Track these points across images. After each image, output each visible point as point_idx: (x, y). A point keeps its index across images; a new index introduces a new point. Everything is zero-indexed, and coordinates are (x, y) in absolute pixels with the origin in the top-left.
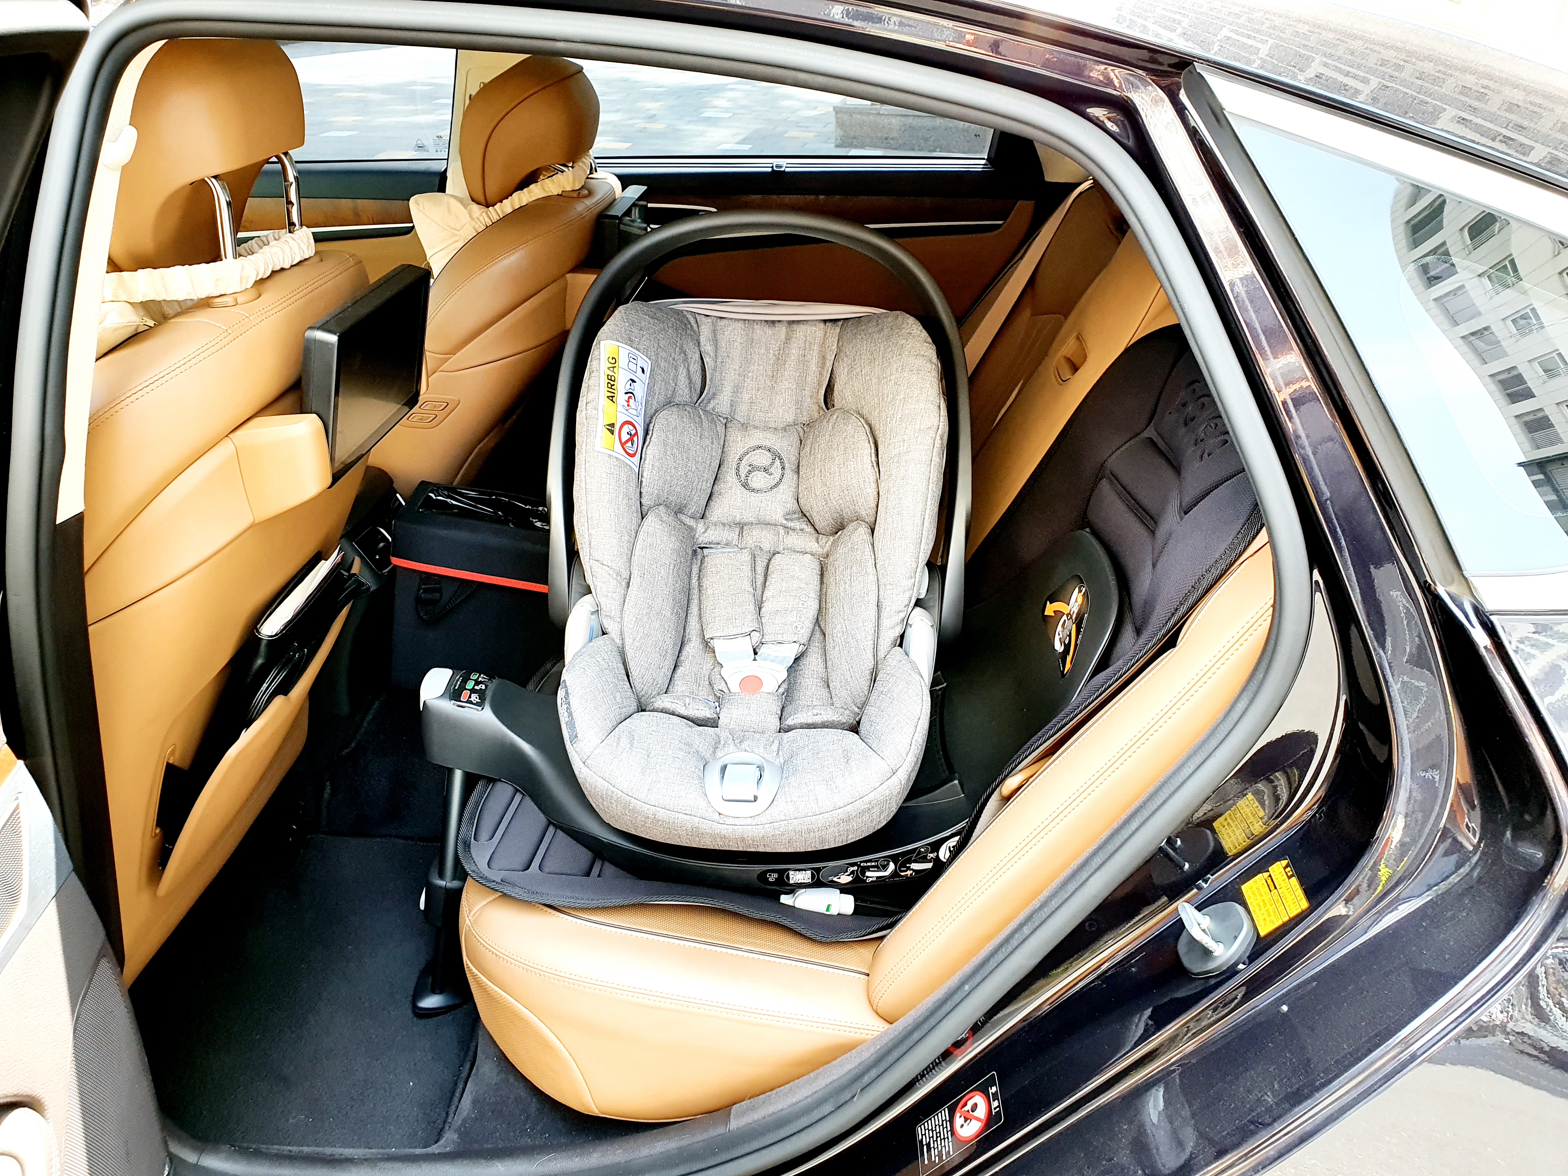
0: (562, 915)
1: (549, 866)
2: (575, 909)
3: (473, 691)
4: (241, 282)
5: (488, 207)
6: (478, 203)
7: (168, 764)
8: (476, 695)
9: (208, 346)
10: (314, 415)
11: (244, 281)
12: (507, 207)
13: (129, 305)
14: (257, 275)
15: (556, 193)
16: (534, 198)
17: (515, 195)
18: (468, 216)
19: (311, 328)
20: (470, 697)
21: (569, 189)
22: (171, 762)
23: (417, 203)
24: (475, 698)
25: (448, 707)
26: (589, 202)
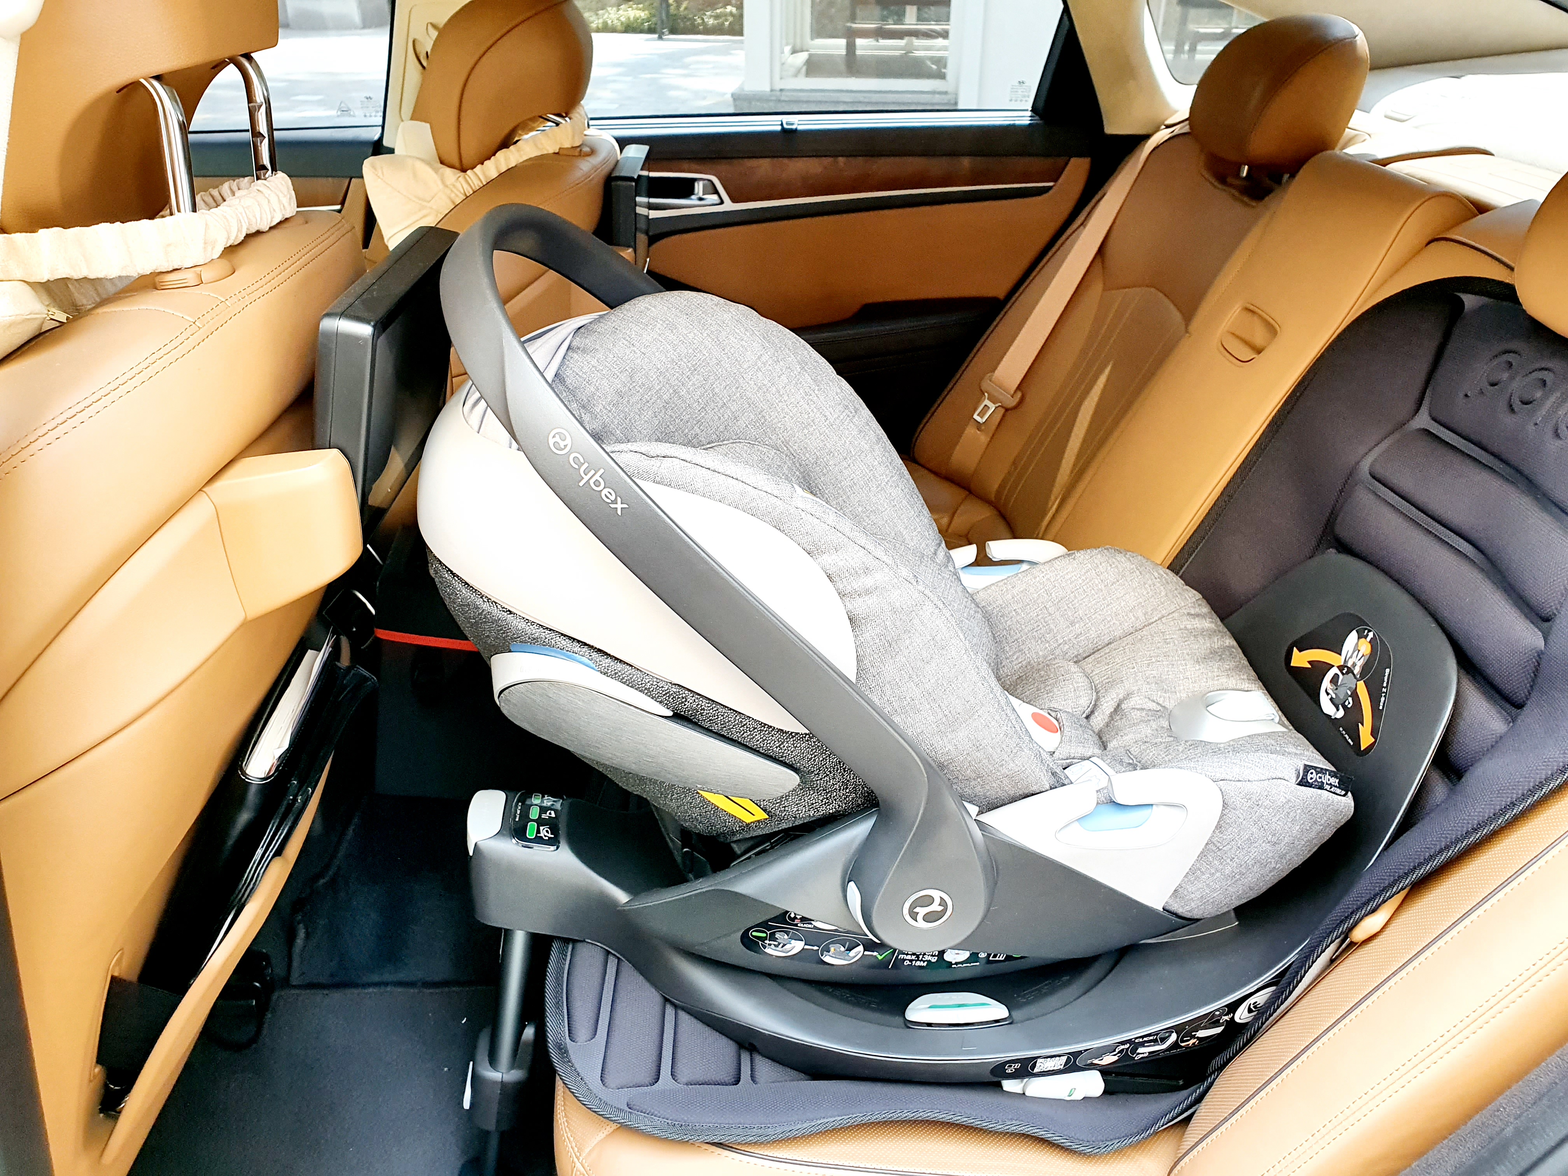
1: (685, 1073)
3: (540, 822)
4: (205, 249)
5: (464, 171)
6: (451, 166)
7: (113, 978)
8: (546, 828)
9: (168, 349)
10: (335, 451)
11: (209, 248)
12: (492, 169)
13: (27, 288)
14: (228, 238)
15: (551, 151)
16: (525, 158)
17: (499, 154)
18: (439, 183)
19: (328, 315)
20: (538, 832)
21: (567, 145)
22: (116, 974)
23: (373, 167)
24: (545, 832)
25: (510, 848)
26: (594, 161)
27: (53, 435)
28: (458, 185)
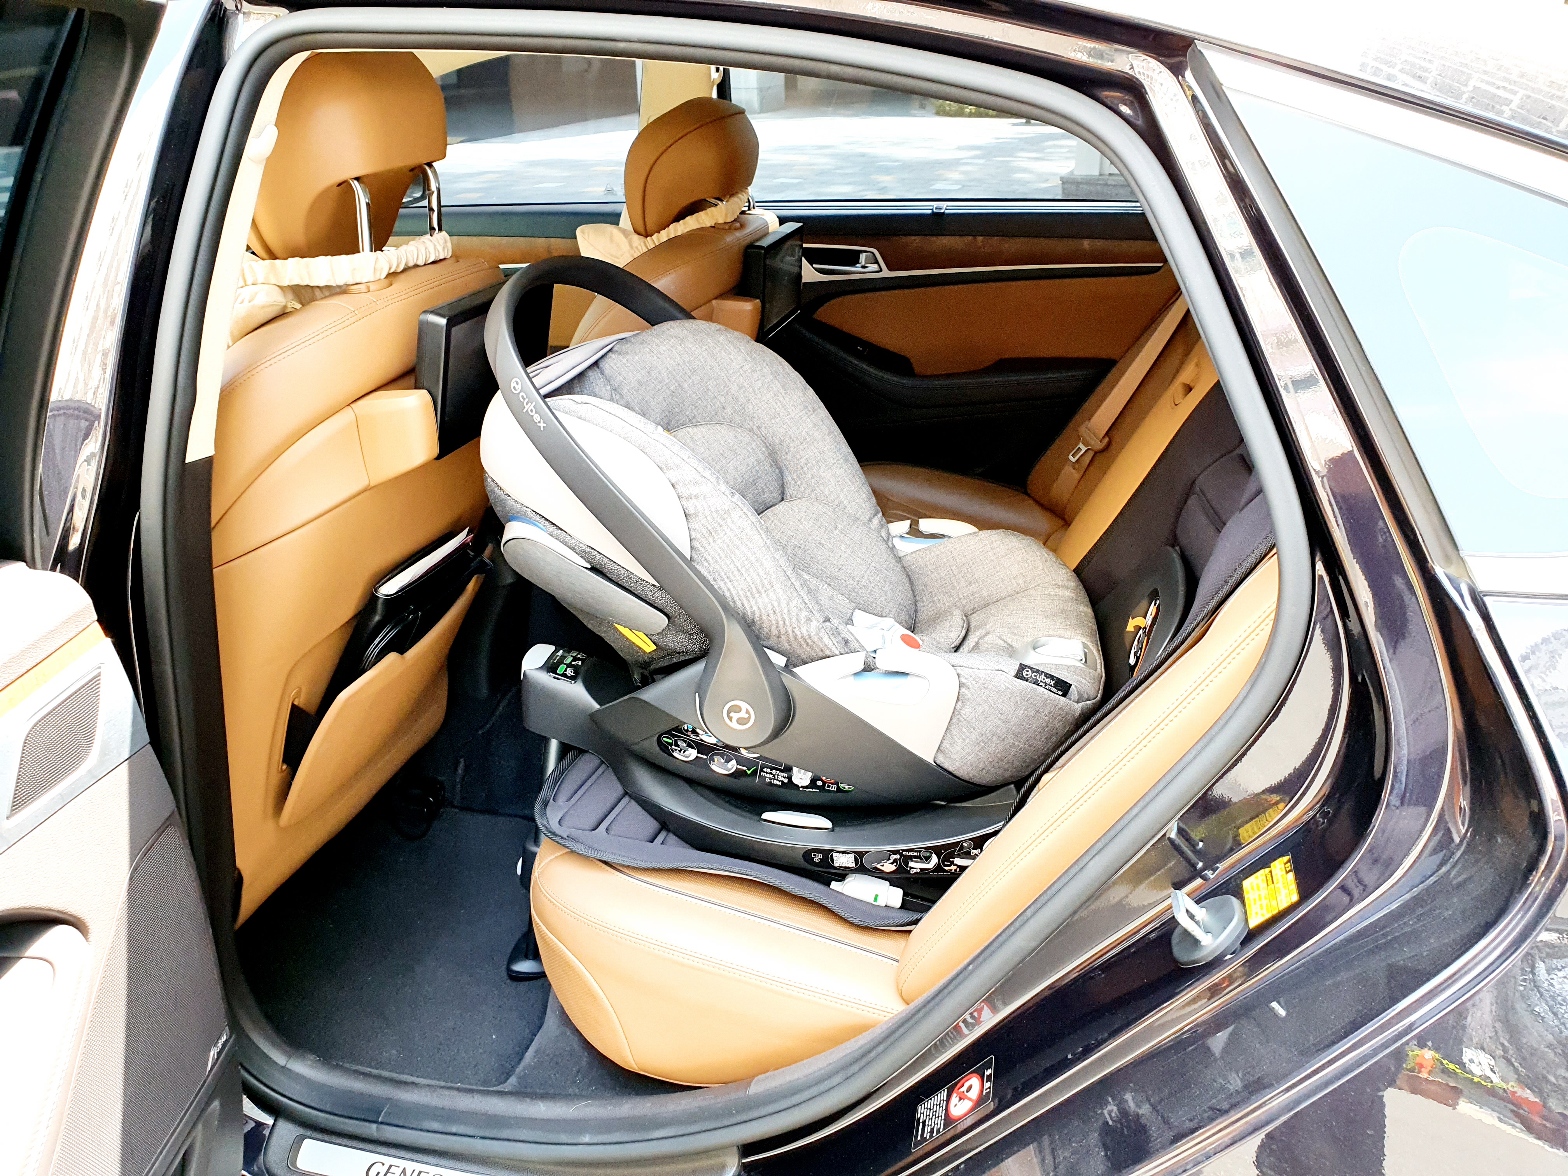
0: (617, 873)
1: (614, 830)
2: (628, 867)
3: (569, 665)
4: (374, 272)
5: (646, 237)
6: (639, 234)
7: (293, 705)
8: (572, 670)
9: (336, 324)
10: (425, 391)
11: (378, 273)
12: (663, 236)
13: (277, 288)
14: (390, 269)
15: (709, 225)
16: (688, 230)
17: (671, 226)
18: (627, 244)
19: (425, 312)
20: (566, 670)
21: (721, 221)
22: (296, 703)
23: (583, 232)
24: (570, 672)
25: (546, 679)
26: (738, 234)
27: (268, 363)
28: (640, 247)
